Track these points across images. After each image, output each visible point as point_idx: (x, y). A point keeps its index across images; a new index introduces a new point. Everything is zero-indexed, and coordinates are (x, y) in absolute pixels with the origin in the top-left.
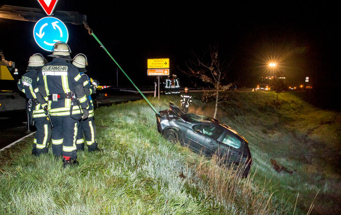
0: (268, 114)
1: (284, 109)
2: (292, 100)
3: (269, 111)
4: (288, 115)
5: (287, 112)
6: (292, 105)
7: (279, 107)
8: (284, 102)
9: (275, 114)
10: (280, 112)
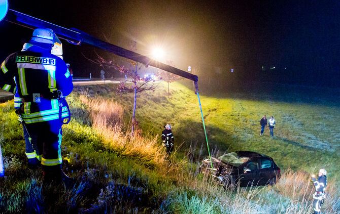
0: (163, 105)
1: (175, 99)
2: (180, 89)
3: (163, 102)
4: (180, 104)
5: (178, 102)
6: (182, 95)
7: (170, 97)
8: (174, 92)
9: (168, 105)
10: (173, 102)
